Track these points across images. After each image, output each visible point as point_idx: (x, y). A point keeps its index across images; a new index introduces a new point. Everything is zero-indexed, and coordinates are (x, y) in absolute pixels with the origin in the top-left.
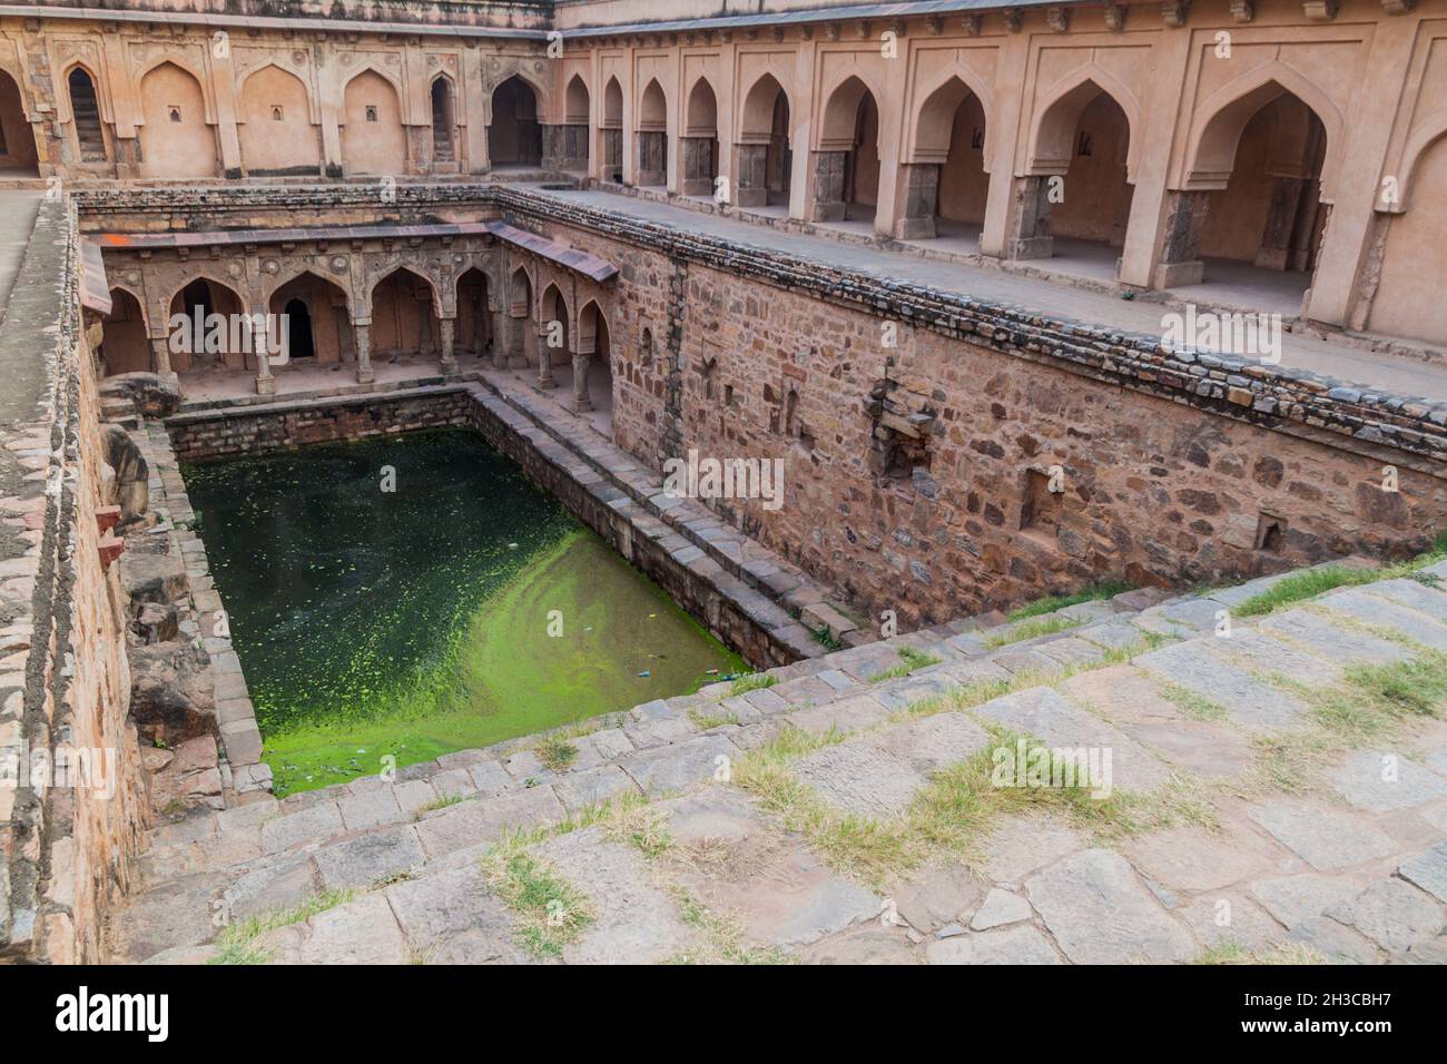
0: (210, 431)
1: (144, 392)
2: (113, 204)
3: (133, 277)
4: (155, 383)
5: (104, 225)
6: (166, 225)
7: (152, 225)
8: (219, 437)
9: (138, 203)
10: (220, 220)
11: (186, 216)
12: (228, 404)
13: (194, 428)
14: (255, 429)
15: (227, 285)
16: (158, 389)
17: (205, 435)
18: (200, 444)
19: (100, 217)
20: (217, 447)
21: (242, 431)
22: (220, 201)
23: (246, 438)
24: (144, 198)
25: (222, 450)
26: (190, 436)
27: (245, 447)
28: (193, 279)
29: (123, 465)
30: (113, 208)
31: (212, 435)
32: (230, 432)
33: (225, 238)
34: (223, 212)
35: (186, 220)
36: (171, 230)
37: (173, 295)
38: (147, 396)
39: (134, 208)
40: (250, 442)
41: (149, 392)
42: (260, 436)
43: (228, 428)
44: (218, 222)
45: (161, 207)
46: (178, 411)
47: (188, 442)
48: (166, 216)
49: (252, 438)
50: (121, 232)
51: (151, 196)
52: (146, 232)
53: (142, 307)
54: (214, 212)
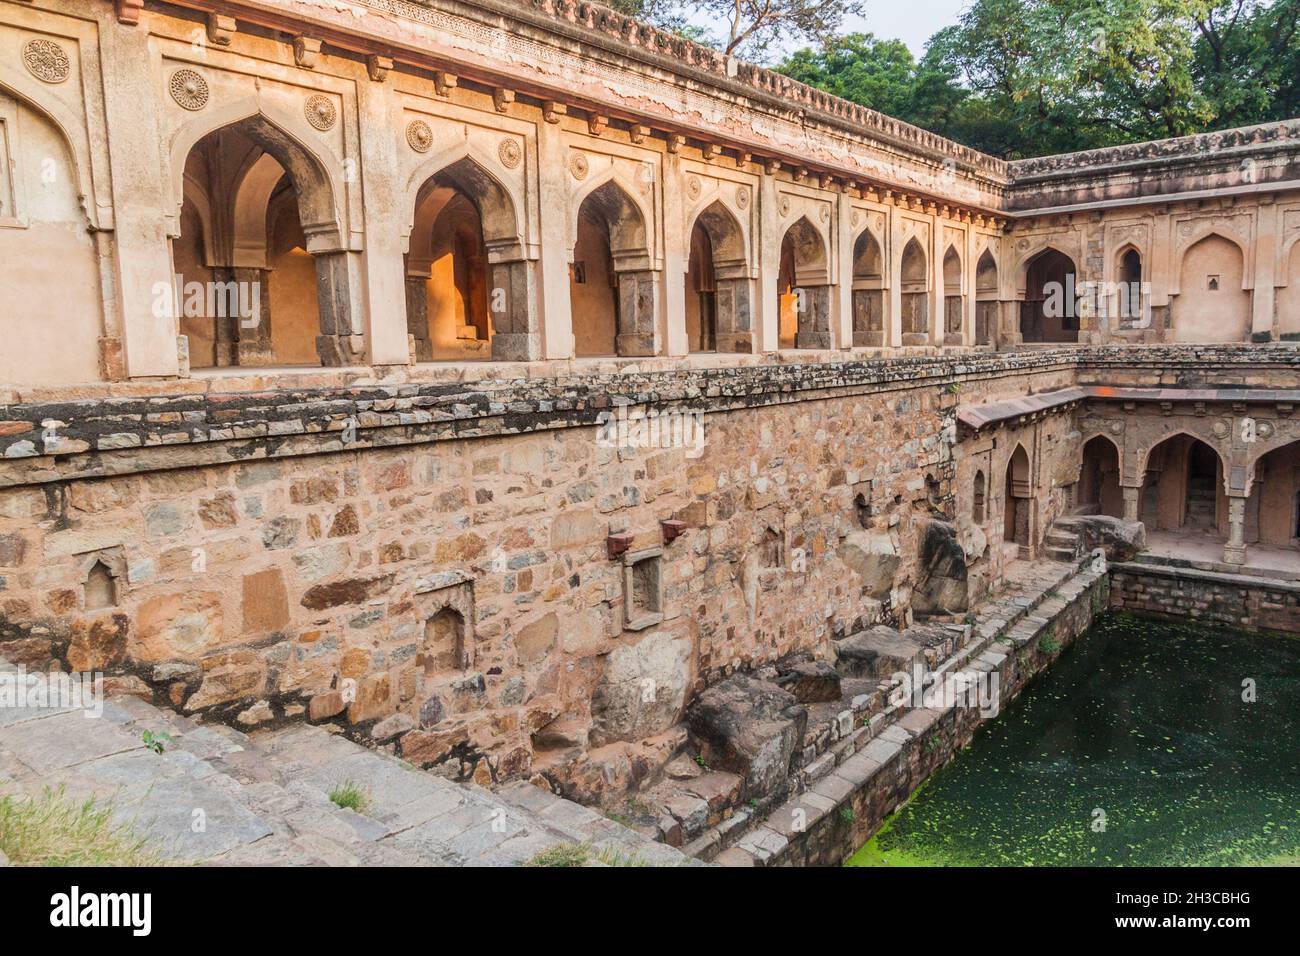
0: (1161, 586)
1: (1100, 534)
2: (1109, 359)
3: (1116, 427)
4: (1112, 527)
5: (1100, 378)
6: (1156, 380)
7: (1142, 380)
8: (1168, 595)
9: (1133, 359)
10: (1212, 378)
11: (1178, 372)
12: (1187, 564)
13: (1145, 580)
14: (1209, 597)
15: (1208, 443)
16: (1114, 533)
17: (1154, 590)
18: (1147, 597)
19: (1097, 371)
20: (1165, 605)
21: (1195, 595)
22: (1214, 358)
23: (1198, 605)
24: (1139, 355)
25: (1169, 609)
26: (1139, 587)
27: (1195, 613)
28: (1174, 434)
30: (1110, 363)
31: (1162, 591)
32: (1181, 593)
33: (1212, 395)
34: (1217, 369)
35: (1177, 376)
36: (1161, 386)
37: (1151, 447)
38: (1102, 537)
39: (1129, 363)
40: (1201, 609)
41: (1105, 534)
42: (1214, 605)
43: (1180, 589)
44: (1210, 380)
45: (1155, 363)
46: (1132, 560)
47: (1136, 592)
48: (1157, 372)
49: (1205, 605)
50: (1114, 385)
51: (1146, 353)
52: (1136, 387)
53: (1120, 455)
54: (1206, 370)
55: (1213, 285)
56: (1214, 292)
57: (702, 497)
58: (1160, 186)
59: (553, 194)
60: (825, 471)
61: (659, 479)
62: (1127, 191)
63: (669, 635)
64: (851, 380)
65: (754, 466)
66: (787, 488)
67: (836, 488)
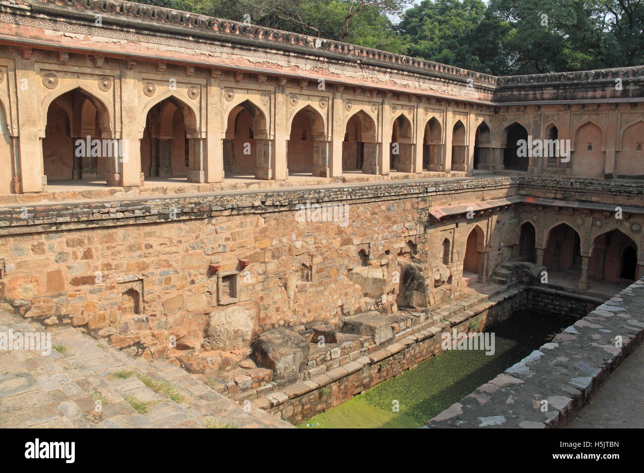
0: (549, 299)
1: (523, 271)
2: (533, 183)
3: (535, 218)
4: (529, 268)
5: (529, 192)
6: (553, 195)
7: (547, 195)
8: (552, 304)
9: (543, 184)
10: (577, 196)
11: (563, 192)
12: (562, 289)
13: (542, 295)
14: (570, 305)
15: (575, 228)
16: (529, 272)
17: (546, 301)
18: (542, 304)
19: (528, 189)
20: (550, 308)
21: (563, 304)
22: (578, 186)
23: (565, 309)
24: (546, 182)
25: (552, 311)
26: (540, 299)
27: (563, 313)
28: (560, 223)
29: (409, 281)
30: (533, 185)
31: (549, 301)
32: (558, 303)
33: (576, 205)
34: (580, 192)
35: (563, 194)
36: (555, 198)
37: (550, 229)
38: (524, 273)
39: (541, 186)
40: (566, 311)
41: (525, 272)
42: (572, 309)
43: (557, 301)
44: (577, 197)
45: (553, 187)
46: (538, 285)
47: (538, 301)
48: (554, 191)
49: (567, 309)
50: (535, 197)
51: (549, 182)
52: (544, 198)
53: (536, 233)
54: (575, 192)
55: (590, 148)
56: (590, 151)
57: (262, 249)
58: (566, 96)
59: (214, 109)
60: (339, 239)
61: (238, 241)
62: (551, 97)
63: (242, 308)
64: (356, 196)
65: (294, 237)
66: (314, 246)
67: (346, 246)
